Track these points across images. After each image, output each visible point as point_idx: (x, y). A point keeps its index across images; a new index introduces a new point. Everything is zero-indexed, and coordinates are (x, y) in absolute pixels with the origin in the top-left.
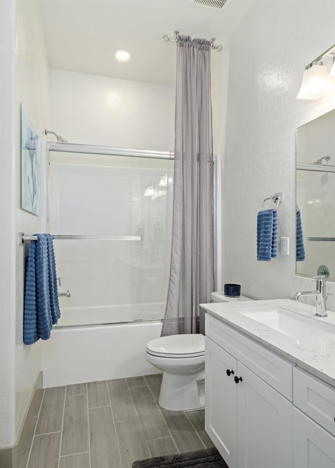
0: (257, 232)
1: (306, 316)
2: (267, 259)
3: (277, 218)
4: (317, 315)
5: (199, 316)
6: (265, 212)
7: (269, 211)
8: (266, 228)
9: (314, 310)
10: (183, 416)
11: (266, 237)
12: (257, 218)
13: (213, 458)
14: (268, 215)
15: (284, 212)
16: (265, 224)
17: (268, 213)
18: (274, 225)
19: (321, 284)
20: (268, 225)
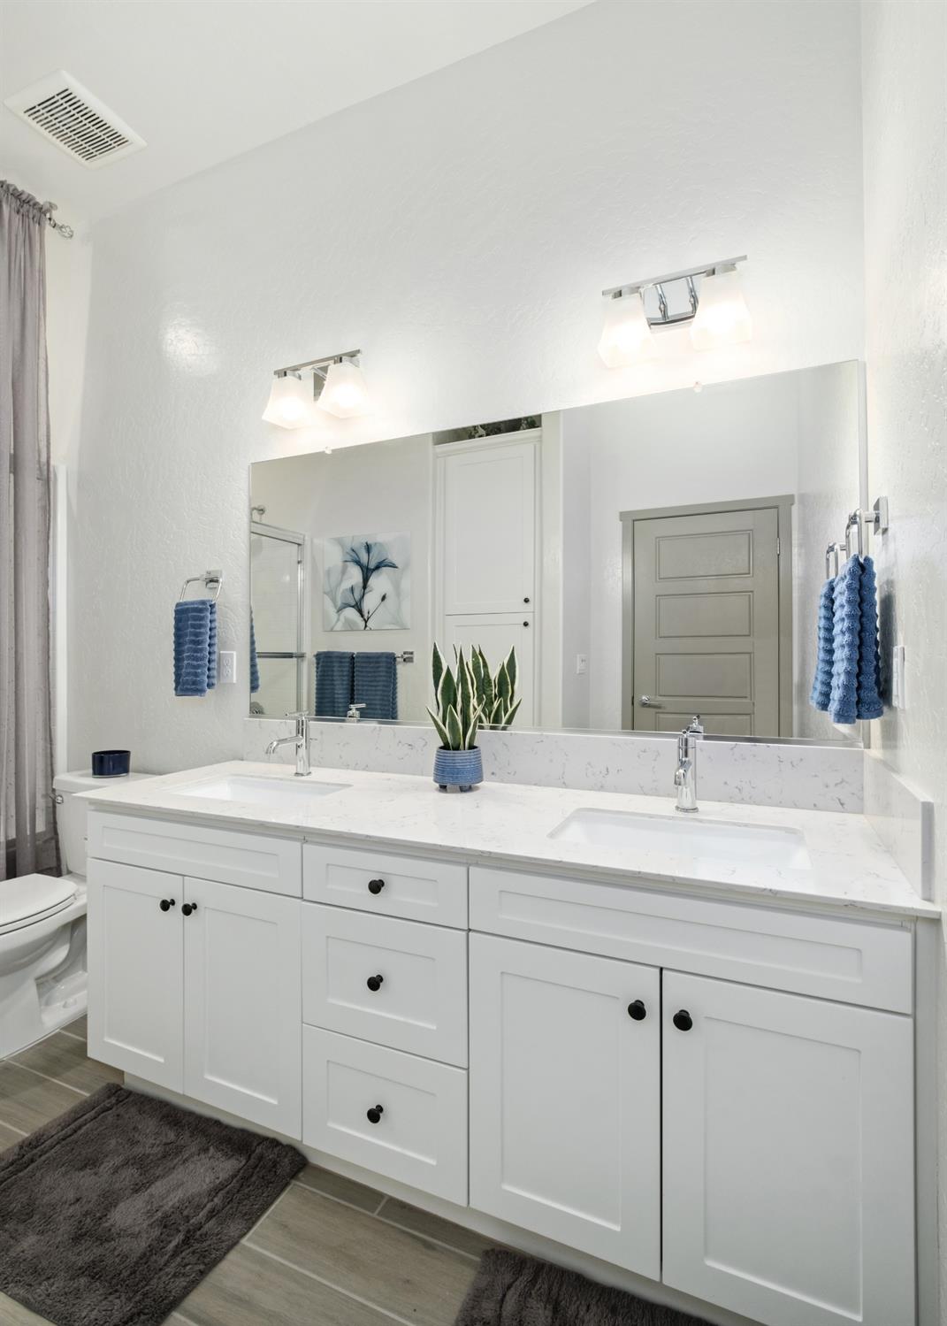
0: (175, 642)
1: (281, 779)
2: (199, 691)
3: (216, 616)
4: (297, 774)
5: (14, 836)
6: (193, 603)
7: (203, 603)
8: (197, 635)
9: (293, 769)
10: (7, 1069)
11: (196, 651)
12: (173, 615)
13: (113, 1100)
14: (201, 611)
15: (226, 607)
16: (193, 626)
17: (201, 607)
18: (211, 629)
19: (303, 725)
20: (200, 628)
